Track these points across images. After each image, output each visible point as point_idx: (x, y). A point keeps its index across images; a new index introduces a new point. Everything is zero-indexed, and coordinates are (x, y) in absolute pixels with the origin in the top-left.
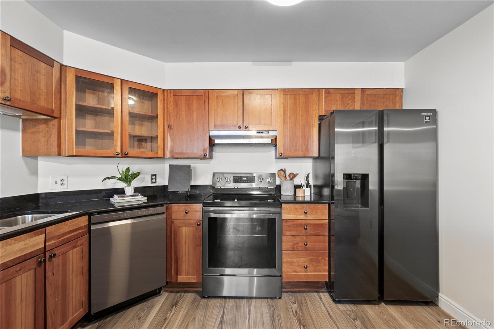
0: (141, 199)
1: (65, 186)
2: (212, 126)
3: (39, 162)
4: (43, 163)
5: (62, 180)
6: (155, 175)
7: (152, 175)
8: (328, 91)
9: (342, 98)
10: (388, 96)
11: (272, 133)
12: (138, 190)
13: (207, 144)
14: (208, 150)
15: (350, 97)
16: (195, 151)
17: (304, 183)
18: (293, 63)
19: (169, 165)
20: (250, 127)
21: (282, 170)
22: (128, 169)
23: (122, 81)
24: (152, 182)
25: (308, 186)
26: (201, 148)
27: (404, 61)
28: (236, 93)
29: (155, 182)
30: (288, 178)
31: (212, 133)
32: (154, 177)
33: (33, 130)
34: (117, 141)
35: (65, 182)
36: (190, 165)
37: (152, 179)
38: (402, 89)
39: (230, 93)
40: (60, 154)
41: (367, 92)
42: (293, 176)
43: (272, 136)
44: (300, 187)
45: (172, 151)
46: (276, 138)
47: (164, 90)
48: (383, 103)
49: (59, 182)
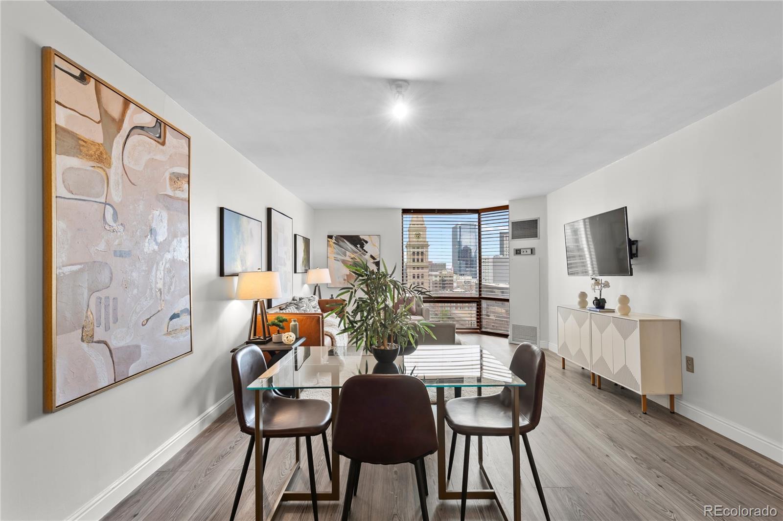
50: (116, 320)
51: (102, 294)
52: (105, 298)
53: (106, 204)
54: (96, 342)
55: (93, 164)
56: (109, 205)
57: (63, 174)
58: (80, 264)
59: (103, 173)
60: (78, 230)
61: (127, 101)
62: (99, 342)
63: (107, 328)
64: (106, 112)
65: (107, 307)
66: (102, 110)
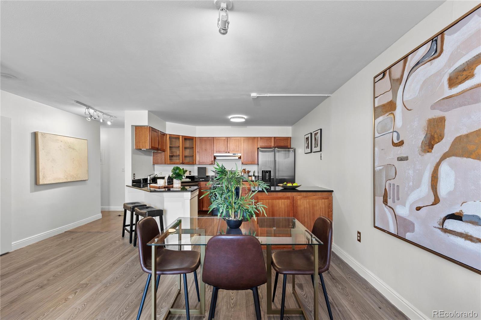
0: (188, 180)
1: (162, 175)
2: (215, 152)
3: (155, 166)
4: (156, 167)
5: (161, 173)
6: (191, 171)
7: (190, 171)
8: (261, 138)
9: (267, 141)
10: (285, 140)
11: (239, 155)
12: (187, 177)
13: (213, 159)
14: (213, 161)
15: (270, 140)
16: (208, 161)
17: (253, 175)
18: (247, 127)
19: (198, 167)
20: (230, 152)
21: (244, 169)
22: (183, 169)
23: (182, 136)
24: (190, 174)
25: (254, 175)
26: (210, 161)
27: (291, 126)
28: (225, 138)
29: (191, 174)
30: (247, 173)
31: (215, 154)
32: (190, 172)
33: (156, 156)
34: (181, 158)
35: (162, 173)
36: (206, 167)
37: (189, 173)
38: (291, 137)
39: (222, 138)
40: (165, 164)
41: (277, 138)
42: (249, 172)
43: (239, 156)
44: (251, 176)
45: (199, 162)
46: (241, 156)
47: (196, 137)
48: (283, 143)
49: (160, 174)
50: (398, 199)
51: (392, 182)
52: (393, 184)
53: (393, 132)
54: (388, 206)
55: (387, 114)
56: (395, 131)
57: (377, 127)
58: (382, 166)
59: (392, 116)
60: (382, 150)
61: (405, 58)
62: (390, 207)
63: (394, 202)
64: (394, 80)
65: (394, 189)
66: (392, 81)
